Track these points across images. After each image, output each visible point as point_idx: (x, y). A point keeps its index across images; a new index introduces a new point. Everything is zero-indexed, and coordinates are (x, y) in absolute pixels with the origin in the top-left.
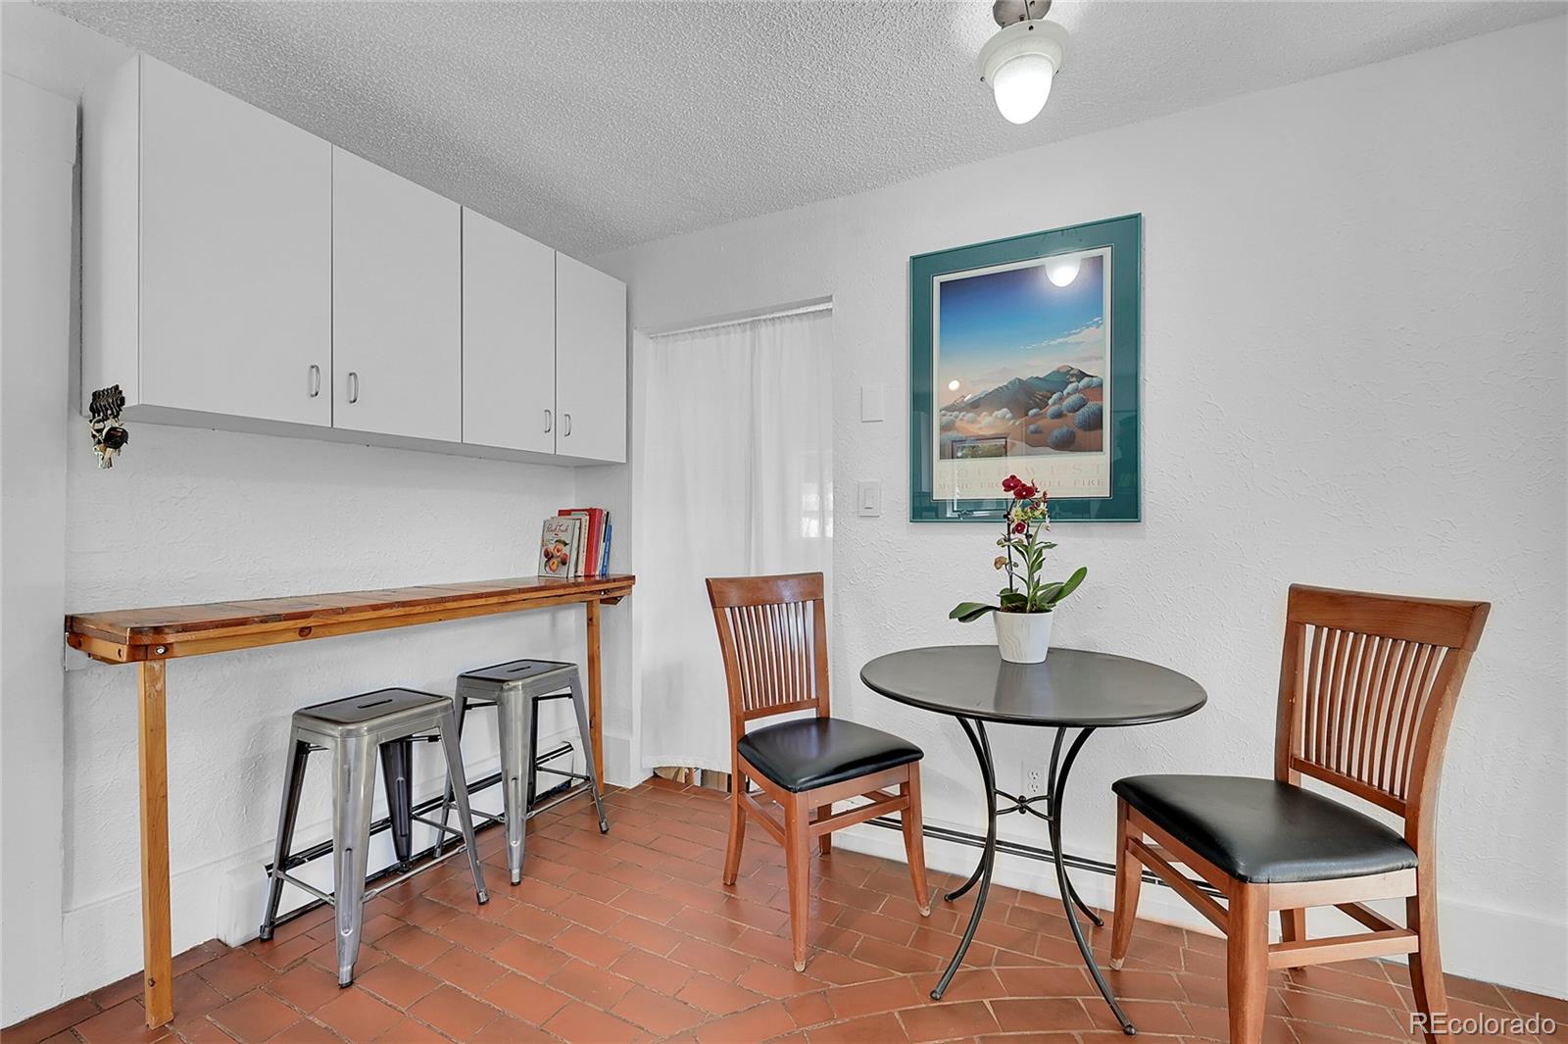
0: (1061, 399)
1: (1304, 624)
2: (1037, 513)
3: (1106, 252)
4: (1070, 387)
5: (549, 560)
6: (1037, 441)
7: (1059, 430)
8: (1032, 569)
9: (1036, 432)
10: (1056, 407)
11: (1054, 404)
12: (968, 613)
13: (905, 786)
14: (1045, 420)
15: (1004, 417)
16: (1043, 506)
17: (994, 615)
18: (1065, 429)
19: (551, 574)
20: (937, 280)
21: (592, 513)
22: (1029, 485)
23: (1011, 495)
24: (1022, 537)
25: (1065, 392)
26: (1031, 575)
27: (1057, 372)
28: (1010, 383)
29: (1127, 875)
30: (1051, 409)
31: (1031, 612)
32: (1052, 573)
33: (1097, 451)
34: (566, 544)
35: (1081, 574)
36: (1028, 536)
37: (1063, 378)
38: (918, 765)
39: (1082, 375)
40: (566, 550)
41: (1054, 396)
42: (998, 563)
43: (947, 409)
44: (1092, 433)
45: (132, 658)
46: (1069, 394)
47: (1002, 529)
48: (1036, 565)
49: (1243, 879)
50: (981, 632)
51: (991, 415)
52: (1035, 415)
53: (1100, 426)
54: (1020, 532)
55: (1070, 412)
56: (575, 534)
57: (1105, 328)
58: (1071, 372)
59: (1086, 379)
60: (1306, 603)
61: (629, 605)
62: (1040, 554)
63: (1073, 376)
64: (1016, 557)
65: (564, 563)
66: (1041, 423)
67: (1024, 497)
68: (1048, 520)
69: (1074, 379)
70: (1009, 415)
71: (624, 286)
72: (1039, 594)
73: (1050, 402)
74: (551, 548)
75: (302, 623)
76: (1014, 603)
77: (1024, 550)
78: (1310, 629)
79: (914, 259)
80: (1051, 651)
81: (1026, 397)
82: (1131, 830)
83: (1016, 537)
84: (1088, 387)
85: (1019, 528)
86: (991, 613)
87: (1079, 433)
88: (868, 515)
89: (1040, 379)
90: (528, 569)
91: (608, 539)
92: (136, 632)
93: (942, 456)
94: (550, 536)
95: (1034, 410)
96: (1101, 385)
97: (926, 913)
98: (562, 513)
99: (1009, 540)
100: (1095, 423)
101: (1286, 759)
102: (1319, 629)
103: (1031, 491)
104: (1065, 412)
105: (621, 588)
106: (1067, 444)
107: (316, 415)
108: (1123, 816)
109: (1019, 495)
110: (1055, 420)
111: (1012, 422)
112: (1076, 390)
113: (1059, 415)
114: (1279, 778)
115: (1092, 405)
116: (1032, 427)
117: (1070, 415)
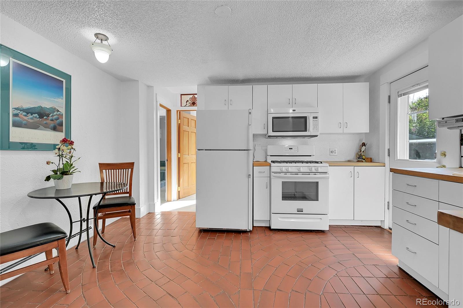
0: (53, 116)
3: (64, 81)
4: (55, 113)
7: (52, 124)
9: (46, 124)
10: (51, 118)
11: (51, 117)
14: (48, 121)
15: (36, 117)
18: (54, 125)
25: (54, 114)
27: (52, 108)
28: (38, 106)
30: (50, 118)
33: (61, 132)
37: (54, 110)
39: (58, 111)
41: (51, 114)
43: (16, 109)
44: (61, 127)
51: (32, 115)
52: (46, 118)
53: (62, 125)
55: (55, 120)
57: (63, 100)
58: (56, 109)
69: (56, 111)
70: (38, 117)
73: (50, 116)
81: (43, 113)
84: (59, 114)
87: (58, 127)
93: (13, 125)
95: (46, 117)
96: (62, 115)
100: (61, 124)
104: (54, 120)
110: (51, 121)
111: (39, 119)
112: (57, 115)
113: (52, 120)
115: (60, 120)
116: (45, 122)
117: (55, 121)
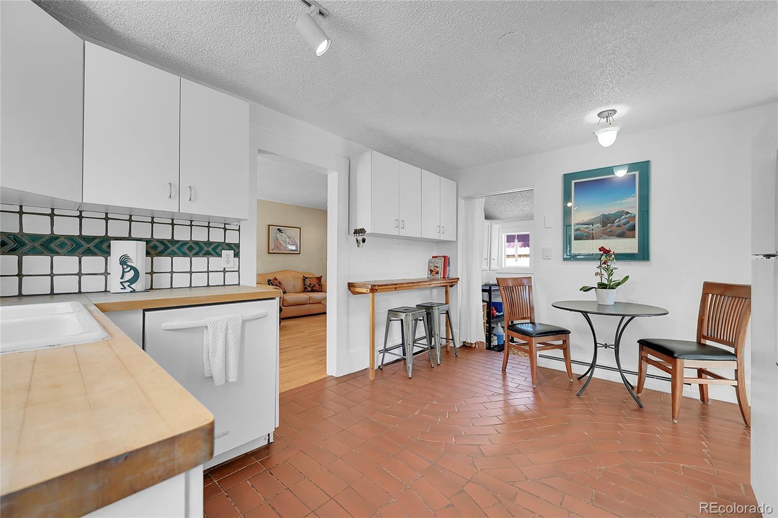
0: (620, 221)
1: (708, 294)
2: (611, 258)
3: (637, 173)
4: (623, 217)
5: (431, 272)
6: (611, 235)
7: (619, 230)
8: (609, 275)
9: (610, 231)
10: (618, 224)
11: (617, 222)
12: (586, 289)
13: (564, 341)
14: (614, 228)
15: (598, 227)
16: (613, 256)
17: (596, 290)
18: (621, 231)
19: (432, 277)
20: (573, 182)
21: (445, 257)
22: (608, 249)
23: (602, 252)
24: (606, 266)
25: (621, 219)
26: (609, 278)
27: (618, 212)
28: (601, 215)
29: (642, 367)
30: (616, 224)
31: (609, 289)
32: (617, 277)
33: (633, 238)
34: (438, 267)
35: (627, 277)
36: (608, 266)
37: (620, 214)
38: (569, 335)
40: (438, 269)
41: (617, 220)
42: (597, 274)
43: (578, 224)
44: (632, 232)
45: (370, 292)
46: (623, 219)
47: (598, 263)
48: (610, 274)
49: (675, 358)
50: (591, 296)
51: (594, 226)
52: (610, 226)
54: (605, 264)
56: (440, 263)
57: (637, 198)
59: (629, 214)
60: (709, 287)
61: (457, 287)
62: (612, 271)
63: (624, 213)
64: (603, 272)
65: (437, 273)
66: (612, 228)
67: (606, 253)
68: (615, 260)
70: (600, 226)
71: (456, 183)
72: (612, 283)
73: (616, 222)
74: (432, 268)
75: (396, 286)
76: (602, 286)
77: (607, 270)
78: (710, 295)
79: (565, 175)
80: (615, 303)
81: (606, 220)
82: (643, 354)
83: (603, 266)
84: (630, 217)
85: (605, 263)
86: (594, 289)
87: (627, 232)
88: (547, 258)
89: (613, 214)
90: (424, 274)
91: (449, 266)
92: (373, 286)
93: (575, 239)
94: (431, 265)
96: (635, 216)
97: (572, 381)
98: (433, 257)
99: (601, 266)
100: (633, 229)
101: (700, 335)
102: (713, 295)
103: (609, 251)
104: (621, 225)
105: (455, 282)
106: (622, 235)
107: (395, 233)
108: (641, 349)
109: (605, 253)
110: (617, 228)
111: (601, 228)
112: (625, 218)
113: (619, 226)
114: (698, 341)
115: (631, 223)
116: (609, 230)
117: (623, 226)
